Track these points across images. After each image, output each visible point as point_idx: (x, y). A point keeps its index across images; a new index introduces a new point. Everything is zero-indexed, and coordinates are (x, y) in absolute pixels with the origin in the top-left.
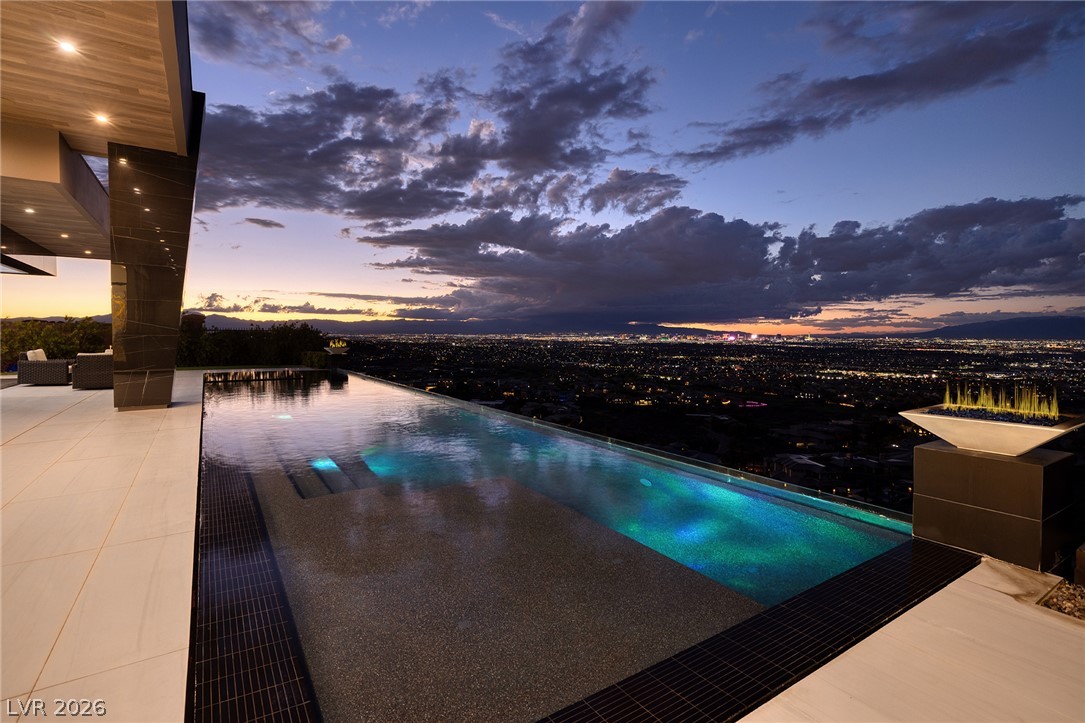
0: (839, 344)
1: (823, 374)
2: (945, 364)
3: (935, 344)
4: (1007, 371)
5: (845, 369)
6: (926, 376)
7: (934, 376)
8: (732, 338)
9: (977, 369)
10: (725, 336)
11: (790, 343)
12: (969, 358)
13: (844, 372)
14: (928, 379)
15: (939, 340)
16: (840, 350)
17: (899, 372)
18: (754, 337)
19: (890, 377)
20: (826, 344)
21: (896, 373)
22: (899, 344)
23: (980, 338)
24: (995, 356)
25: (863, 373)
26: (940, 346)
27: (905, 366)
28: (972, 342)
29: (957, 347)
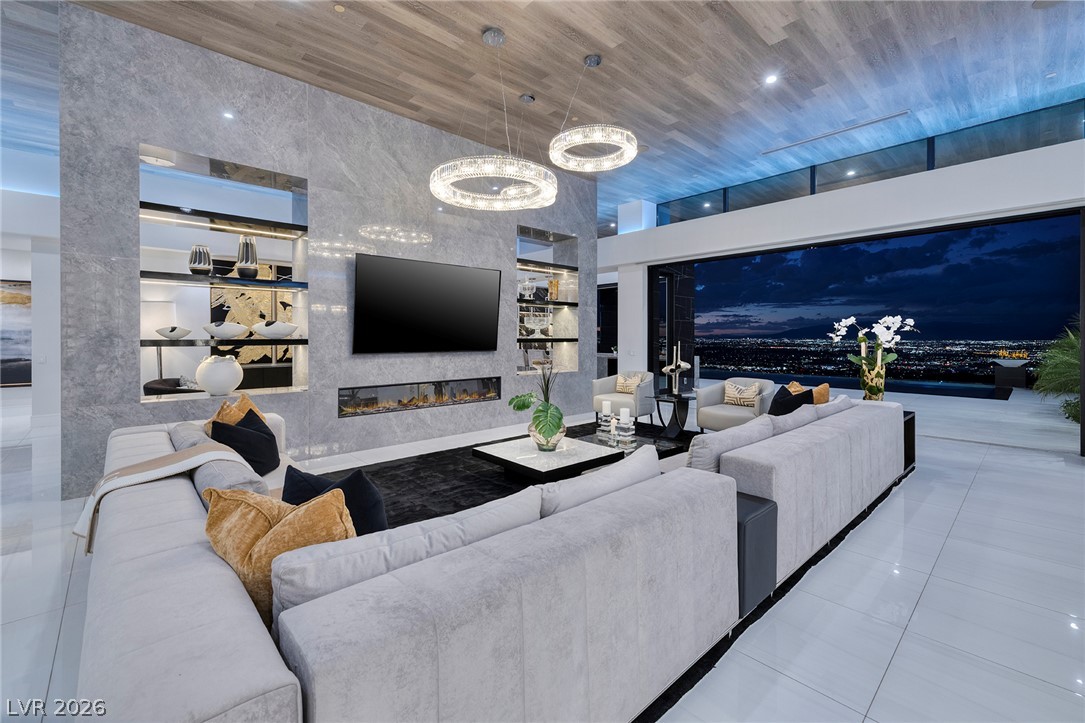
0: (712, 343)
2: (792, 359)
3: (784, 343)
4: (835, 363)
6: (779, 368)
9: (815, 362)
12: (808, 354)
14: (782, 370)
15: (786, 340)
16: (713, 349)
19: (753, 370)
20: (702, 343)
23: (815, 339)
24: (826, 352)
25: (733, 367)
26: (787, 345)
28: (810, 341)
29: (799, 345)
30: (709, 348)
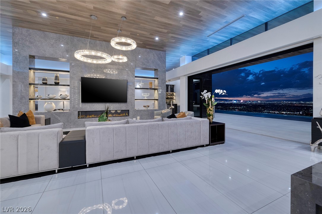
0: (269, 103)
1: (264, 112)
2: (304, 109)
3: (301, 103)
5: (271, 111)
6: (298, 113)
7: (301, 113)
8: (235, 102)
10: (233, 101)
11: (253, 103)
13: (271, 112)
14: (299, 114)
15: (302, 102)
16: (269, 105)
17: (289, 112)
18: (242, 101)
19: (286, 113)
20: (264, 103)
21: (288, 112)
22: (289, 103)
25: (277, 112)
26: (302, 104)
27: (291, 110)
29: (308, 104)
30: (267, 105)
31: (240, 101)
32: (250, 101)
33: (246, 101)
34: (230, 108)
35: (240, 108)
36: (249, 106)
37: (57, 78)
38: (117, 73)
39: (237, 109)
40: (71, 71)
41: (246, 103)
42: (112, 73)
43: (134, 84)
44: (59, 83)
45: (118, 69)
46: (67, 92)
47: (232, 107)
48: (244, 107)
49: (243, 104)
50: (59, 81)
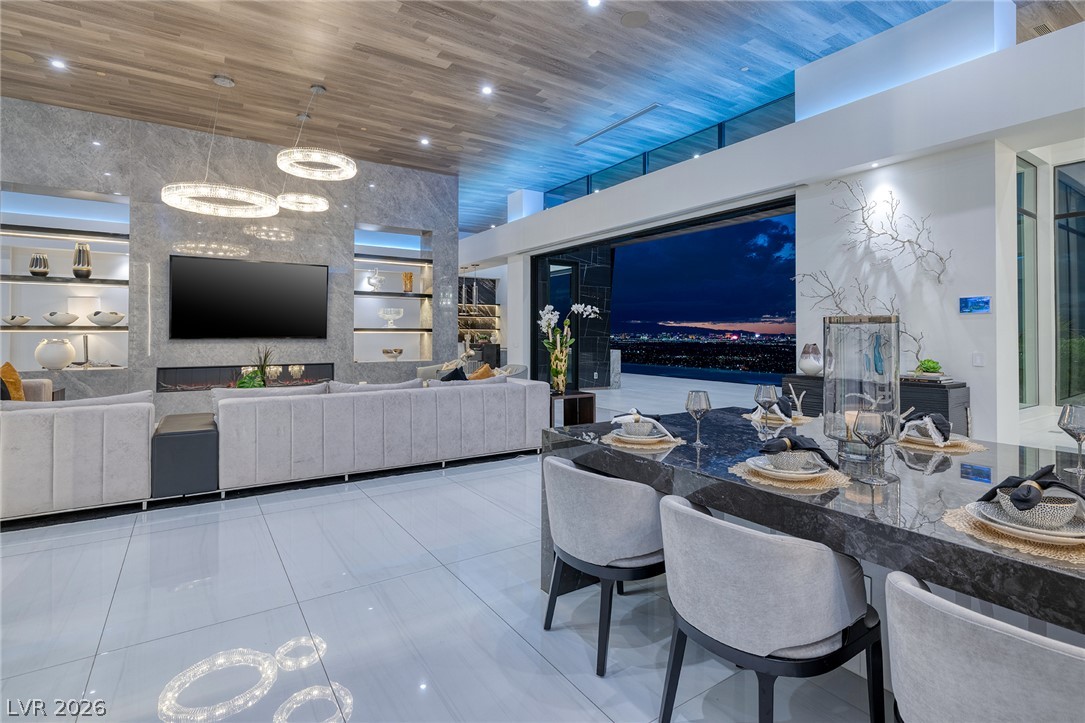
10: (728, 335)
18: (757, 336)
31: (753, 334)
32: (783, 336)
33: (773, 335)
34: (717, 362)
35: (750, 359)
36: (780, 352)
37: (81, 256)
38: (292, 239)
39: (740, 362)
40: (135, 234)
41: (770, 341)
42: (273, 239)
43: (350, 278)
44: (88, 273)
45: (297, 229)
46: (99, 300)
47: (725, 355)
48: (763, 356)
49: (761, 346)
50: (90, 268)
